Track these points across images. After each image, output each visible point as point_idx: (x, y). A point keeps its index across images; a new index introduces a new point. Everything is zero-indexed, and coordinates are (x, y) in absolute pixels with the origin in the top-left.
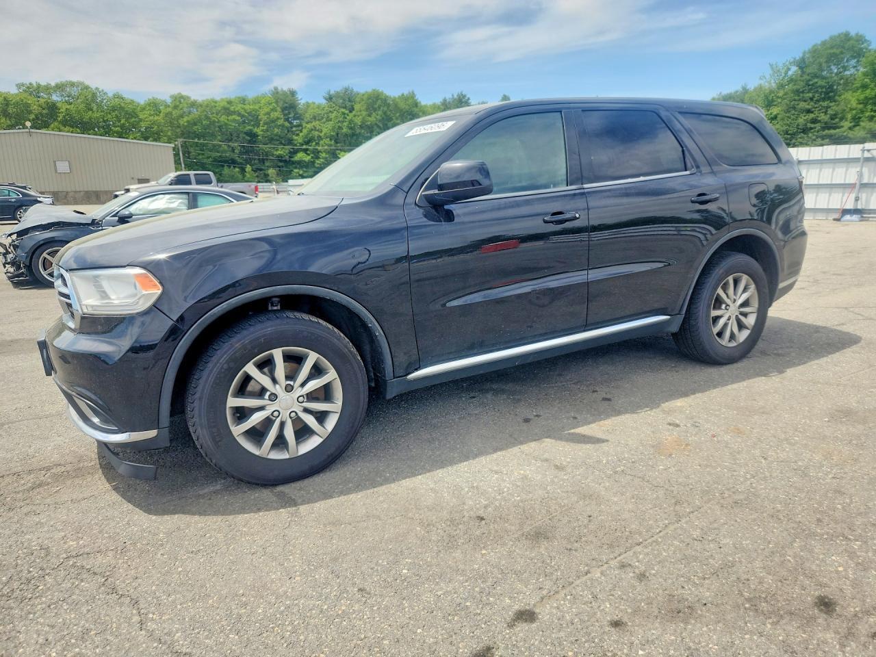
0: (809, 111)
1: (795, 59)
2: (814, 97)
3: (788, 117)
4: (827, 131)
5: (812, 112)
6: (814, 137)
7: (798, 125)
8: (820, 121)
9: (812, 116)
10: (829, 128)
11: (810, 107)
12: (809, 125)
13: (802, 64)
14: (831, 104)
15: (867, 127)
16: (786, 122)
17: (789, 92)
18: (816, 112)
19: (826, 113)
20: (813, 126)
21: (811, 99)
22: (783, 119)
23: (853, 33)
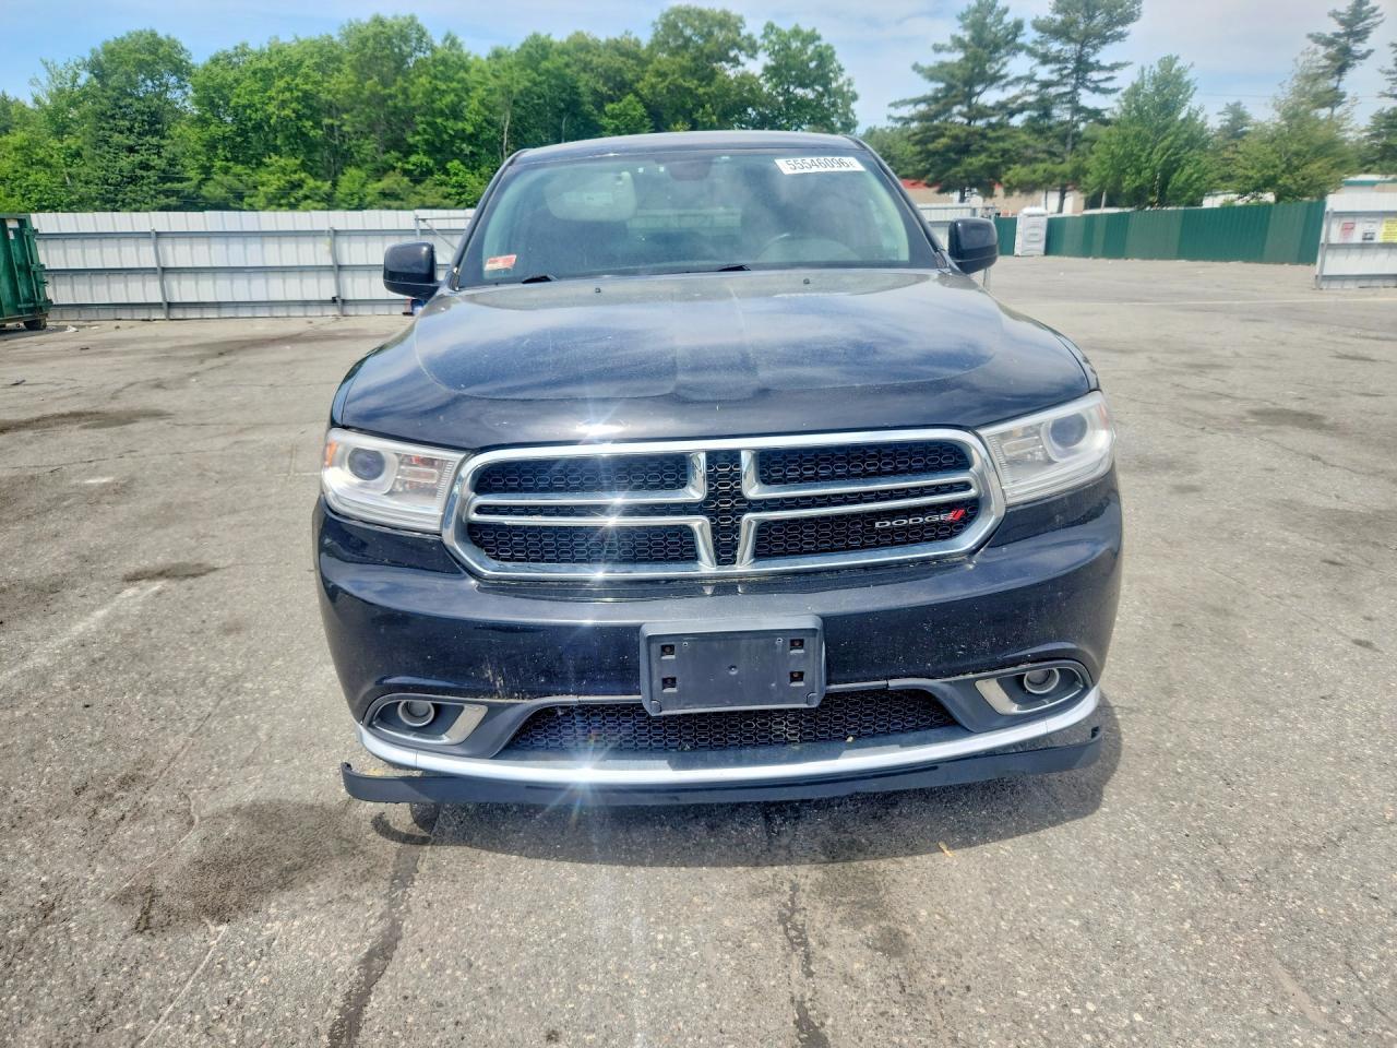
0: (131, 150)
1: (83, 59)
2: (133, 126)
3: (100, 156)
4: (169, 184)
5: (137, 152)
6: (152, 192)
7: (121, 171)
8: (153, 168)
9: (137, 158)
10: (171, 180)
11: (132, 143)
12: (139, 172)
13: (99, 70)
14: (163, 142)
15: (225, 183)
16: (99, 163)
17: (90, 114)
18: (143, 152)
19: (159, 154)
20: (145, 174)
21: (130, 130)
22: (92, 159)
23: (162, 34)
